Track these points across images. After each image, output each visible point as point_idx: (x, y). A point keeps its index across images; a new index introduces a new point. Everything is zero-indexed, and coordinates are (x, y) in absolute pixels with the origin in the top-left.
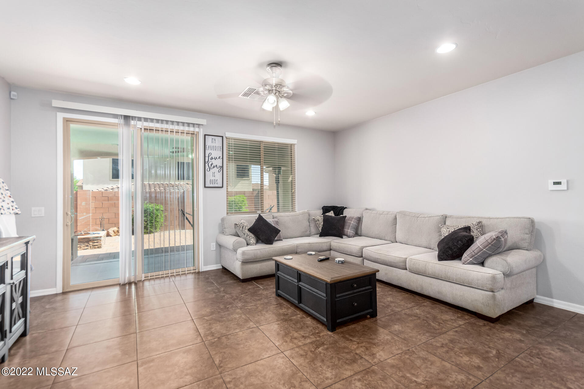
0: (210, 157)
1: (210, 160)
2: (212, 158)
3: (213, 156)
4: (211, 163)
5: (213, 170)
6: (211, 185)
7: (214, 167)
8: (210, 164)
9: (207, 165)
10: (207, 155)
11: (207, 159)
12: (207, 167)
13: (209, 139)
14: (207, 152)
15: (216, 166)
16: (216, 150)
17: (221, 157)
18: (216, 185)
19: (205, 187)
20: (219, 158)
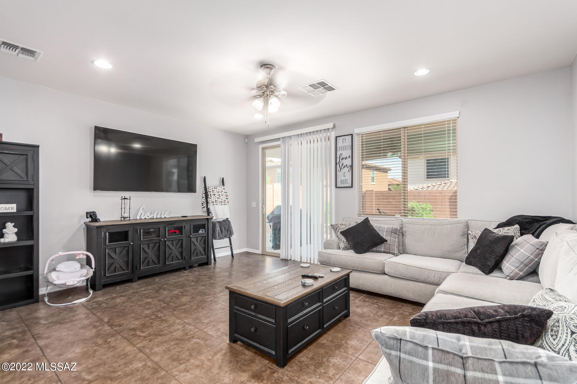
0: (341, 158)
1: (341, 161)
2: (343, 159)
3: (344, 156)
4: (342, 163)
5: (343, 171)
6: (342, 186)
7: (344, 167)
8: (341, 165)
9: (338, 165)
10: (338, 156)
11: (338, 160)
12: (338, 168)
13: (340, 140)
14: (339, 153)
15: (347, 165)
16: (347, 149)
17: (351, 157)
18: (346, 185)
19: (336, 187)
20: (349, 157)
